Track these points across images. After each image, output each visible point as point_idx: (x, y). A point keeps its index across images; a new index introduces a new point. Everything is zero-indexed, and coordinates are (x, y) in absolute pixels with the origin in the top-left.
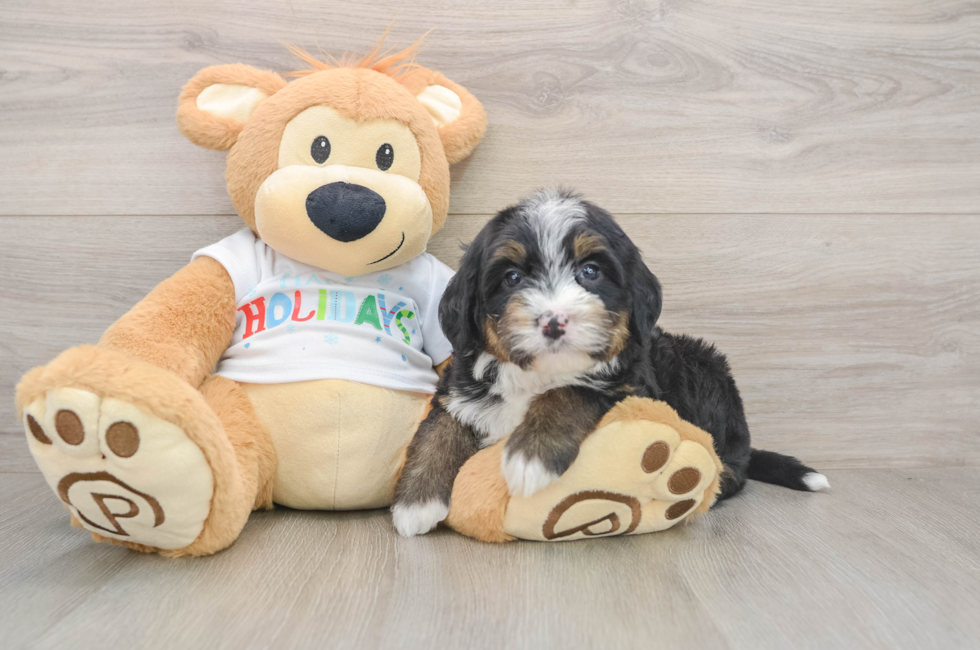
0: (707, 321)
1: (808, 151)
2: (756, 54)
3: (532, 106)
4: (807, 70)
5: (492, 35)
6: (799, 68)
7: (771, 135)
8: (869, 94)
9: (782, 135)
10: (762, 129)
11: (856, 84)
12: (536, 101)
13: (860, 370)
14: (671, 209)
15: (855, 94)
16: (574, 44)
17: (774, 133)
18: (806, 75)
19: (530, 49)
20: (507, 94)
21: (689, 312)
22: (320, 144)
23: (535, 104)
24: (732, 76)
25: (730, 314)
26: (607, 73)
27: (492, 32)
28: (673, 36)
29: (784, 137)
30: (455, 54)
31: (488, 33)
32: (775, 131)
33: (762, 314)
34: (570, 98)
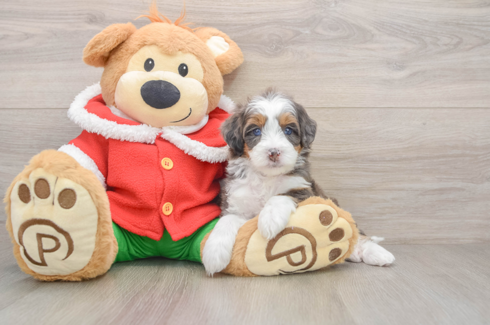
0: (360, 164)
1: (414, 74)
2: (385, 24)
3: (267, 51)
4: (413, 32)
5: (247, 15)
6: (408, 31)
7: (394, 66)
8: (446, 45)
9: (399, 66)
10: (389, 63)
11: (439, 40)
12: (269, 49)
13: (441, 191)
15: (438, 45)
16: (289, 19)
17: (395, 65)
18: (412, 35)
19: (266, 22)
20: (254, 45)
21: (350, 160)
22: (149, 63)
23: (269, 50)
24: (373, 36)
25: (372, 161)
26: (307, 34)
27: (247, 13)
28: (341, 15)
29: (401, 67)
30: (227, 25)
31: (244, 13)
33: (389, 161)
34: (287, 47)
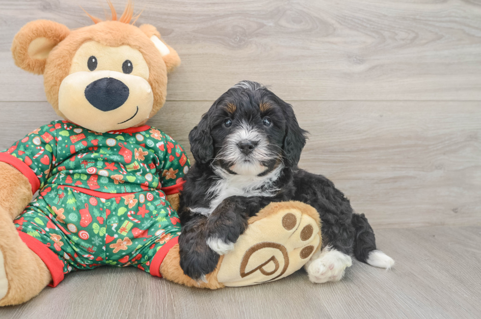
2: (347, 18)
3: (231, 44)
4: (373, 27)
5: (210, 5)
6: (368, 26)
7: (354, 60)
8: (403, 40)
9: (359, 60)
10: (349, 57)
12: (233, 41)
14: (302, 98)
16: (253, 11)
19: (230, 13)
20: (218, 37)
22: (92, 61)
23: (233, 43)
24: (335, 29)
26: (270, 26)
27: (211, 4)
28: (305, 8)
30: (190, 15)
31: (208, 4)
32: (356, 58)
34: (251, 39)
